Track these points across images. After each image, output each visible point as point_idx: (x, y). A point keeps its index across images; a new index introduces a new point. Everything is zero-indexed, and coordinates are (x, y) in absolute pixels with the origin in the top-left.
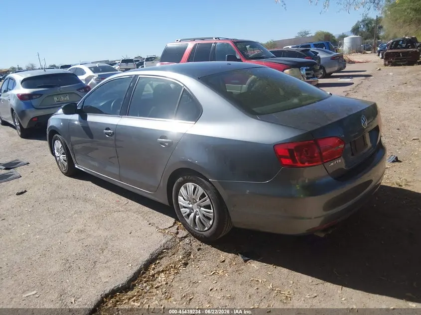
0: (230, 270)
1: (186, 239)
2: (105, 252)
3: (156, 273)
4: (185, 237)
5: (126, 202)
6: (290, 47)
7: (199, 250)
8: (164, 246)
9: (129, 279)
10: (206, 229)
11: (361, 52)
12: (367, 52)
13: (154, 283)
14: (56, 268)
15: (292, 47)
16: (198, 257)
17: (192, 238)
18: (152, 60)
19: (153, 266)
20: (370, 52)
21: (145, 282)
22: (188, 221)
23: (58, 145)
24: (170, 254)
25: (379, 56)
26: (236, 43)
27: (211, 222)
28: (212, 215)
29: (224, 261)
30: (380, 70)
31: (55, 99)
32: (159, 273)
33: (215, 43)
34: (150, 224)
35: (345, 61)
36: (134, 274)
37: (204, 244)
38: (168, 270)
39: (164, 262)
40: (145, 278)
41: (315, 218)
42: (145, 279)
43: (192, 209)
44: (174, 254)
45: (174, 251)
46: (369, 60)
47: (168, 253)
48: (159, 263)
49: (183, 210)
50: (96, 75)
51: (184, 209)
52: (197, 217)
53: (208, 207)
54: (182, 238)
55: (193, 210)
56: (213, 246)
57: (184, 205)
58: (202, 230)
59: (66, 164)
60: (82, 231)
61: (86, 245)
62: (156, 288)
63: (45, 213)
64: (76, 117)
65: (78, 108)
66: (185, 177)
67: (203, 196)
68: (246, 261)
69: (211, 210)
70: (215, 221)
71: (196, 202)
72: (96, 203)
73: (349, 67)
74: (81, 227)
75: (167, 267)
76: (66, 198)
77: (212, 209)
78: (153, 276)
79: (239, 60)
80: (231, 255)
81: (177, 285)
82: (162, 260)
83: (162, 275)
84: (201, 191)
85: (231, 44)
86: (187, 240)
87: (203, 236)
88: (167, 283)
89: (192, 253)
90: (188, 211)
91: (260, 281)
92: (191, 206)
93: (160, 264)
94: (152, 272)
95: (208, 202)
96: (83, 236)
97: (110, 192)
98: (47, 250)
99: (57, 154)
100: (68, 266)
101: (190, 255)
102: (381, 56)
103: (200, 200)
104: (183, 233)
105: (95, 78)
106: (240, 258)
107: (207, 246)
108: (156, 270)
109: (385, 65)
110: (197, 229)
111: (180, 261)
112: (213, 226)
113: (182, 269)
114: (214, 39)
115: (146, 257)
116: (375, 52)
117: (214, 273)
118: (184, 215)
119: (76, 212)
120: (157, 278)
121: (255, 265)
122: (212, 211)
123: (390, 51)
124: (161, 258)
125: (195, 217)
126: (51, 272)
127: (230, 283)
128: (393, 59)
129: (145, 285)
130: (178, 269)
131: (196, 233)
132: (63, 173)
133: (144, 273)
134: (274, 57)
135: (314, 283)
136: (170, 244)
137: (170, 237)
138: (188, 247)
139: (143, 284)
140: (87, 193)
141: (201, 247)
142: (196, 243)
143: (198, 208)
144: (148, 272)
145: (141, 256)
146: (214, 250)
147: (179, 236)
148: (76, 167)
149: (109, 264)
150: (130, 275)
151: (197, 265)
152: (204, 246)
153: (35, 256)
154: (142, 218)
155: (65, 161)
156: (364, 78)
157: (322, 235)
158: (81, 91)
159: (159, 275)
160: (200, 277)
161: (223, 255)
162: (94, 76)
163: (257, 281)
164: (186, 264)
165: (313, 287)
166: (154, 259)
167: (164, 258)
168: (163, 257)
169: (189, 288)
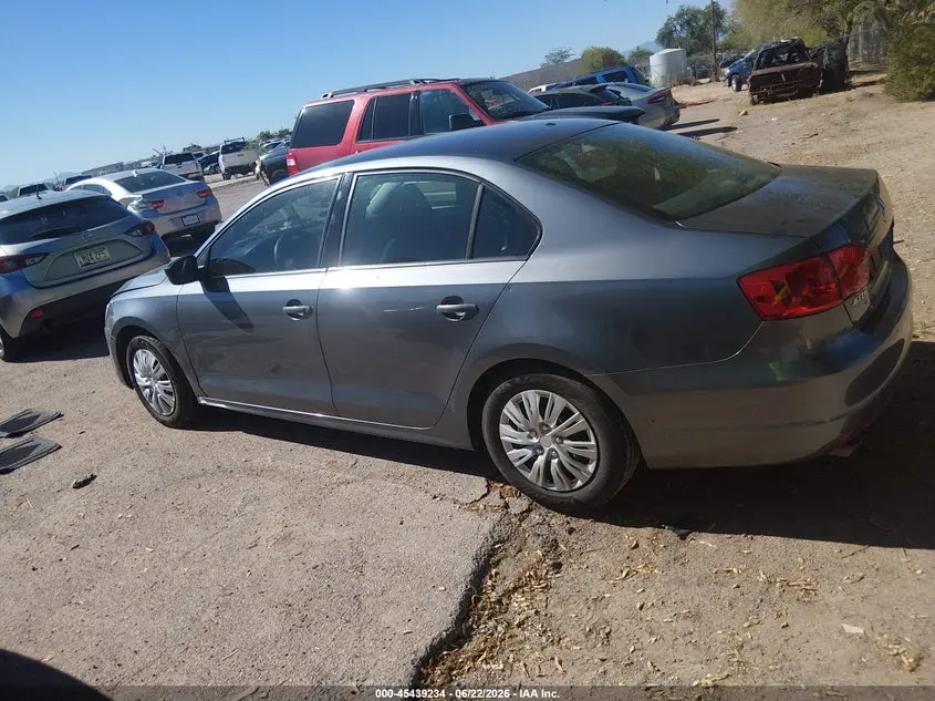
0: (658, 560)
1: (532, 515)
2: (369, 573)
3: (503, 595)
4: (529, 510)
5: (351, 463)
6: (543, 88)
7: (571, 531)
8: (492, 537)
9: (454, 617)
10: (579, 483)
11: (688, 83)
12: (702, 81)
13: (508, 616)
14: (271, 628)
15: (547, 88)
16: (577, 547)
17: (543, 510)
18: (238, 150)
19: (490, 583)
20: (708, 80)
21: (490, 618)
22: (529, 475)
23: (144, 359)
24: (513, 552)
25: (730, 85)
26: (467, 86)
27: (591, 468)
28: (594, 451)
29: (637, 546)
30: (746, 114)
31: (79, 259)
32: (508, 593)
33: (418, 93)
34: (435, 497)
35: (677, 104)
36: (461, 603)
37: (574, 519)
38: (526, 585)
39: (509, 571)
40: (484, 609)
41: (832, 420)
42: (486, 613)
43: (538, 449)
44: (520, 551)
45: (516, 543)
46: (713, 96)
47: (506, 550)
48: (497, 574)
49: (512, 453)
50: (138, 195)
51: (515, 451)
52: (555, 461)
53: (582, 436)
54: (522, 513)
55: (542, 448)
56: (598, 520)
57: (519, 441)
58: (567, 489)
59: (172, 400)
60: (287, 538)
61: (313, 564)
62: (519, 625)
63: (170, 515)
64: (195, 288)
65: (200, 267)
66: (517, 379)
67: (566, 413)
68: (683, 537)
69: (589, 440)
70: (601, 464)
71: (550, 430)
72: (282, 474)
73: (685, 116)
74: (278, 530)
75: (520, 579)
76: (204, 475)
77: (592, 438)
78: (499, 602)
79: (480, 124)
80: (646, 532)
81: (560, 611)
82: (500, 567)
83: (517, 596)
84: (559, 403)
85: (454, 90)
86: (535, 517)
87: (572, 501)
88: (537, 613)
89: (559, 541)
90: (529, 453)
91: (735, 571)
92: (535, 440)
93: (502, 576)
94: (494, 596)
95: (581, 424)
96: (294, 548)
97: (301, 447)
98: (227, 592)
99: (142, 381)
100: (299, 617)
101: (557, 546)
102: (734, 86)
103: (558, 424)
104: (519, 504)
105: (135, 202)
106: (668, 535)
107: (583, 521)
108: (500, 590)
109: (754, 103)
110: (555, 489)
111: (540, 561)
112: (597, 476)
113: (554, 579)
114: (412, 83)
115: (467, 566)
116: (718, 80)
117: (627, 574)
118: (516, 464)
119: (245, 501)
120: (507, 604)
121: (706, 542)
122: (593, 442)
123: (759, 72)
124: (497, 563)
125: (548, 463)
126: (265, 637)
127: (673, 587)
128: (768, 89)
129: (491, 623)
130: (546, 579)
131: (551, 497)
132: (163, 423)
133: (477, 600)
134: (548, 109)
135: (845, 553)
136: (504, 531)
137: (497, 517)
138: (544, 530)
139: (485, 623)
140: (247, 456)
141: (573, 525)
142: (558, 520)
143: (554, 442)
144: (484, 597)
145: (455, 565)
146: (602, 528)
147: (515, 510)
148: (203, 402)
149: (391, 595)
150: (452, 608)
151: (582, 563)
152: (576, 523)
153: (204, 611)
154: (409, 489)
155: (170, 393)
156: (722, 134)
157: (847, 453)
158: (134, 234)
159: (509, 598)
160: (603, 586)
161: (629, 534)
162: (132, 200)
163: (728, 571)
164: (557, 566)
165: (847, 561)
166: (484, 568)
167: (503, 562)
168: (499, 561)
169: (590, 614)
